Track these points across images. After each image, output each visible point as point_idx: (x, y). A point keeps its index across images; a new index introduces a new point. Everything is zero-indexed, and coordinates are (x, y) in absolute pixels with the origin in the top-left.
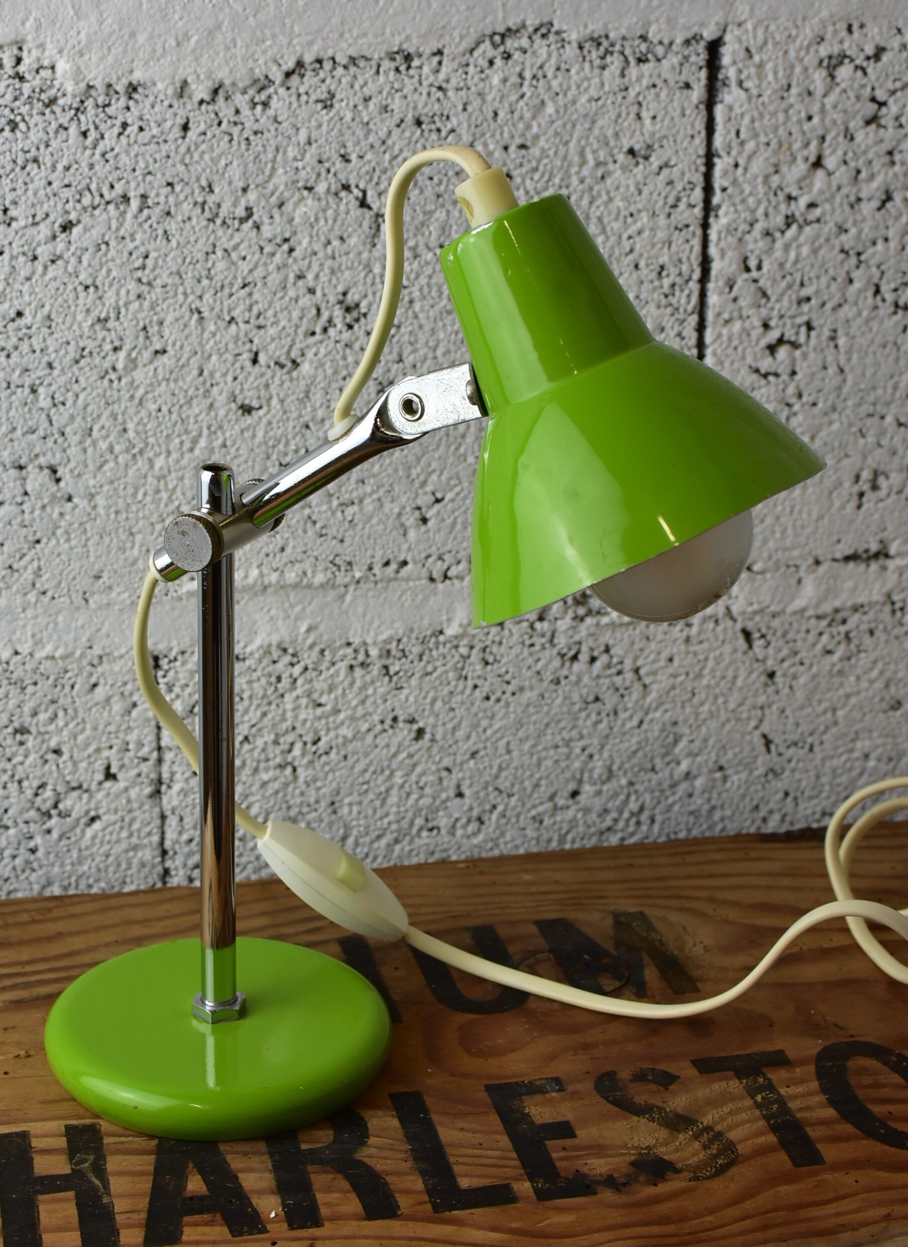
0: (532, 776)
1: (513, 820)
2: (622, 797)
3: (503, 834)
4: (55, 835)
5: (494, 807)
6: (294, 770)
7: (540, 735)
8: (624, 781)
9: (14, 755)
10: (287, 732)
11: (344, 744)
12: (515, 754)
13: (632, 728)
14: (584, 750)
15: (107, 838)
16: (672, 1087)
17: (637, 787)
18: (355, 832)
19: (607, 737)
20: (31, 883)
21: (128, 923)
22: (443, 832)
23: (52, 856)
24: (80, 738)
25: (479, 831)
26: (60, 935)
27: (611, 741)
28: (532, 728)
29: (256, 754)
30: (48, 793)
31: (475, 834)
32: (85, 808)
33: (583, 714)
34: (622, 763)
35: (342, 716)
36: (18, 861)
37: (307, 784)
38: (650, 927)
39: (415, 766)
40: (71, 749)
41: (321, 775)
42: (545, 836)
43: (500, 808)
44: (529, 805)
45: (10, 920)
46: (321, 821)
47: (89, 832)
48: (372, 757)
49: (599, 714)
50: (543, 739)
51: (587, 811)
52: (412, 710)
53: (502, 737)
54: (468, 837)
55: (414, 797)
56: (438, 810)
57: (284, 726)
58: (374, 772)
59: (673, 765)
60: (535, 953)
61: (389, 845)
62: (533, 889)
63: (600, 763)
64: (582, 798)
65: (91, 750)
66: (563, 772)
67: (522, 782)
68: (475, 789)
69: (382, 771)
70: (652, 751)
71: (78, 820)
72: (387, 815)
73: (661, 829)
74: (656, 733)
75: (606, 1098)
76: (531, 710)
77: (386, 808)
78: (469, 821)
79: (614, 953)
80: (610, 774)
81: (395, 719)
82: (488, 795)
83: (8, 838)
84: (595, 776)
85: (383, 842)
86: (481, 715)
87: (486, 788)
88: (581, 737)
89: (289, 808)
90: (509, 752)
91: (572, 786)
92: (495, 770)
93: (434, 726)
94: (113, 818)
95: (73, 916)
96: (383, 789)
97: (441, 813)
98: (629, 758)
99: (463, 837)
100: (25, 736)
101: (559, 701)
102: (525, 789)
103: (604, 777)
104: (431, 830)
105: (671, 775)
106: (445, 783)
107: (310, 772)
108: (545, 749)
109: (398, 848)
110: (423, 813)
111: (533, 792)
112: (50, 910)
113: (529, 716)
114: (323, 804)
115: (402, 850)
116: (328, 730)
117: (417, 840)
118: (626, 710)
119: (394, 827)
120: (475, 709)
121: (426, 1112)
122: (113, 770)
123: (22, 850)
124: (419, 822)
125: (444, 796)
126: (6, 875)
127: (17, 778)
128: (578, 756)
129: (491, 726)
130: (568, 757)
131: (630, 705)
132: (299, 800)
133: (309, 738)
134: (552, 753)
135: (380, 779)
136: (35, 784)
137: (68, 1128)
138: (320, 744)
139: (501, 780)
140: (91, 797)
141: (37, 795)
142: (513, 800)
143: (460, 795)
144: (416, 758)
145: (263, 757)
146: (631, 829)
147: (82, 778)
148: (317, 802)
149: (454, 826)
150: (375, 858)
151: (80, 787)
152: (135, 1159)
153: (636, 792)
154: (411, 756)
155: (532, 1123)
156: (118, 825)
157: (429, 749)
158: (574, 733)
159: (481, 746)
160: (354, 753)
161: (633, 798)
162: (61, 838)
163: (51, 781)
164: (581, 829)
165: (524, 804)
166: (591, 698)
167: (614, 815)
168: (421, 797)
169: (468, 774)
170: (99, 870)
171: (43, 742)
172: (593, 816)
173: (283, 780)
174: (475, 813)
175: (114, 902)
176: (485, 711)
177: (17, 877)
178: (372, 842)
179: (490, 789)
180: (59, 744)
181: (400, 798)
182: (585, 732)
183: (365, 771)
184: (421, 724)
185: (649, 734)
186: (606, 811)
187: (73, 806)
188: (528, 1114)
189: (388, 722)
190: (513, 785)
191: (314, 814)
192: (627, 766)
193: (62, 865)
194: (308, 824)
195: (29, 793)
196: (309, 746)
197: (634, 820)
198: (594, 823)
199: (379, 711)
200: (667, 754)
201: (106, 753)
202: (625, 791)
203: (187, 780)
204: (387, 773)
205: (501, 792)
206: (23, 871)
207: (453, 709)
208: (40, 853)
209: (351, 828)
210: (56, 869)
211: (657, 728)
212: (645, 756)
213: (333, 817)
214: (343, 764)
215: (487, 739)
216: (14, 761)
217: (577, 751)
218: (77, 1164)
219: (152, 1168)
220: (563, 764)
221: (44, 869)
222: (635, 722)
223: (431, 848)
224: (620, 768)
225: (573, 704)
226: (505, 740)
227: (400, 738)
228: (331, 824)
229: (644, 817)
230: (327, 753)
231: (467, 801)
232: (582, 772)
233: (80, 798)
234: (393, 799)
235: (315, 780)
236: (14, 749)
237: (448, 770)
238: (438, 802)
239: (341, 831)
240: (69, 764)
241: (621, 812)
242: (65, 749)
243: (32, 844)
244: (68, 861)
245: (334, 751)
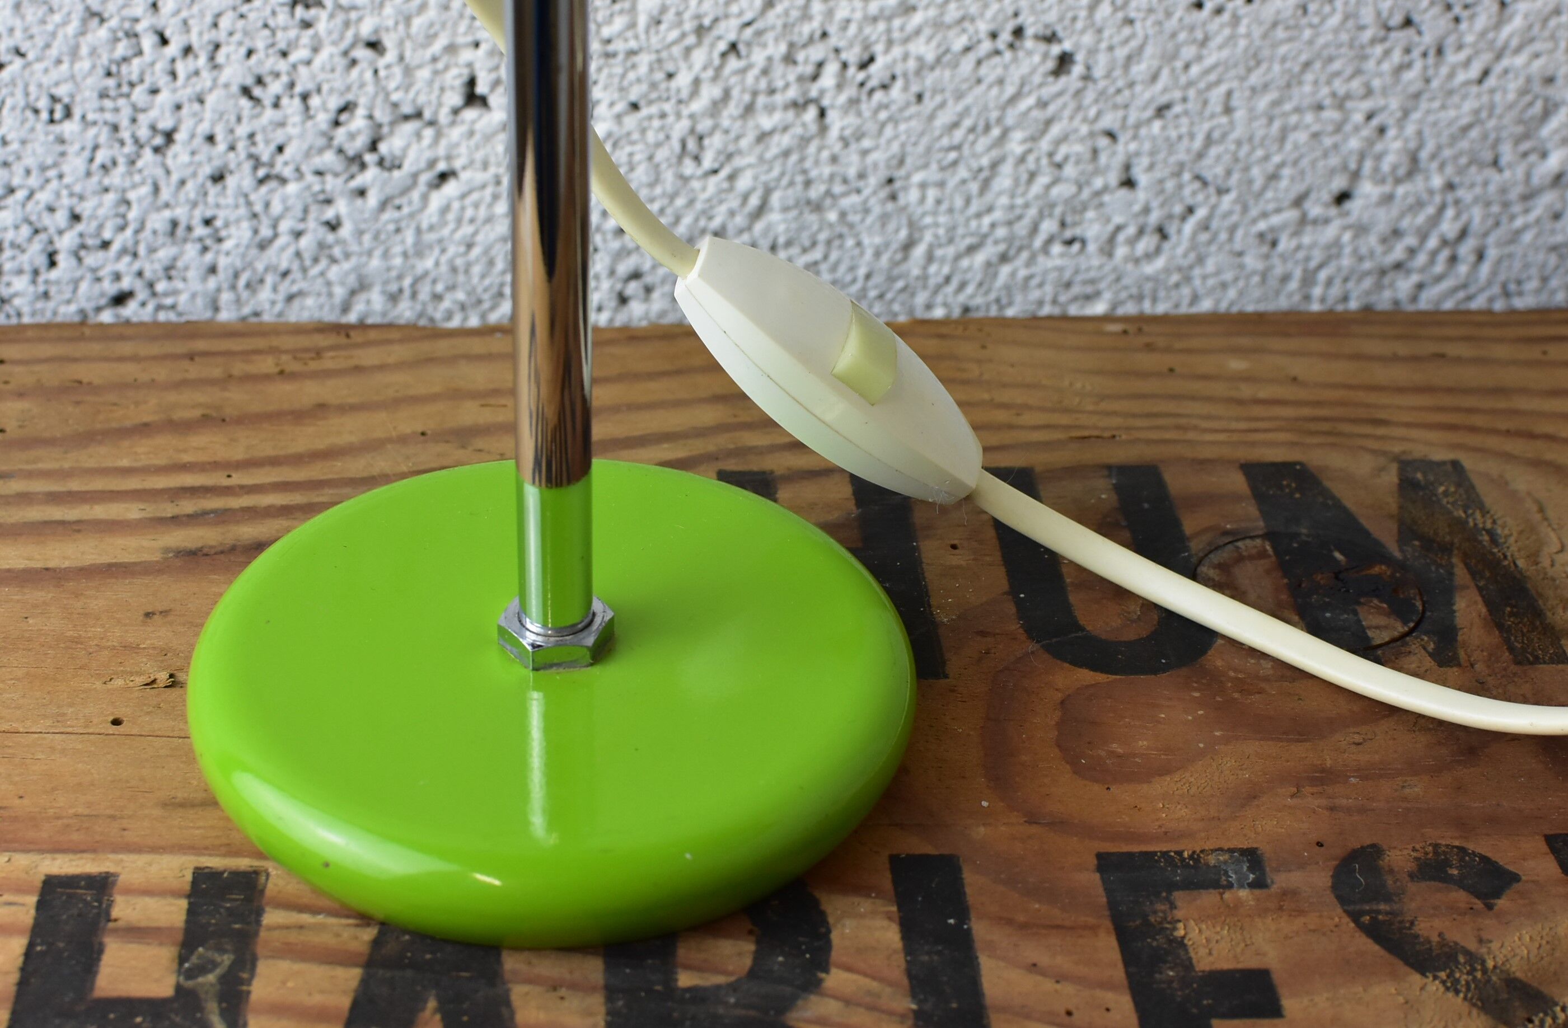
0: (1266, 158)
1: (1223, 236)
2: (1431, 210)
3: (1201, 260)
4: (373, 199)
5: (1190, 210)
6: (822, 113)
7: (1293, 81)
8: (1437, 181)
9: (293, 44)
10: (811, 40)
11: (918, 72)
12: (1240, 115)
13: (1467, 83)
14: (1369, 117)
15: (469, 213)
16: (1502, 903)
17: (1460, 193)
18: (928, 237)
19: (1417, 96)
20: (329, 284)
21: (456, 395)
22: (1092, 247)
23: (367, 238)
24: (417, 22)
25: (1158, 251)
26: (321, 409)
27: (1424, 105)
28: (1277, 68)
29: (750, 77)
30: (358, 122)
31: (1149, 256)
32: (428, 155)
33: (1378, 50)
34: (1439, 148)
35: (917, 19)
36: (304, 242)
37: (845, 142)
38: (1473, 501)
39: (1048, 123)
40: (401, 43)
41: (871, 127)
42: (1279, 270)
43: (1201, 213)
44: (1254, 212)
45: (239, 368)
46: (867, 211)
47: (437, 199)
48: (968, 100)
49: (1408, 51)
50: (1295, 91)
51: (1361, 230)
52: (1052, 17)
53: (1218, 82)
54: (1137, 261)
55: (1043, 180)
56: (1084, 208)
57: (806, 29)
58: (972, 130)
59: (1533, 158)
60: (1236, 536)
61: (988, 264)
62: (1246, 391)
63: (1397, 145)
64: (1354, 206)
65: (437, 47)
66: (1325, 155)
67: (1247, 169)
68: (1158, 174)
69: (987, 128)
70: (1498, 129)
71: (415, 176)
72: (990, 210)
73: (1494, 273)
74: (1511, 96)
75: (1355, 917)
76: (1280, 33)
77: (989, 197)
78: (1141, 232)
79: (1397, 554)
80: (1414, 165)
81: (1018, 32)
82: (1180, 187)
83: (284, 200)
84: (1386, 166)
85: (980, 258)
86: (1182, 36)
87: (1178, 174)
88: (1369, 92)
89: (808, 183)
90: (1228, 110)
91: (1339, 183)
92: (1198, 143)
93: (1092, 52)
94: (480, 177)
95: (358, 369)
96: (985, 161)
97: (1090, 214)
98: (1454, 139)
99: (1127, 259)
100: (313, 12)
101: (1335, 20)
102: (1250, 182)
103: (1402, 172)
104: (1069, 242)
105: (1528, 176)
106: (1103, 159)
107: (852, 120)
108: (1298, 110)
109: (1005, 270)
110: (1058, 211)
111: (1264, 188)
112: (318, 353)
113: (1274, 46)
114: (873, 181)
115: (1013, 274)
116: (890, 43)
117: (1041, 259)
118: (1460, 47)
119: (1001, 232)
120: (1172, 23)
121: (963, 913)
122: (481, 89)
123: (311, 224)
124: (1048, 226)
125: (1098, 183)
126: (284, 265)
127: (298, 89)
128: (1357, 129)
129: (1199, 58)
130: (1338, 128)
131: (1469, 39)
132: (827, 170)
133: (852, 56)
134: (1309, 118)
135: (983, 143)
136: (334, 103)
137: (201, 876)
138: (873, 68)
139: (1207, 161)
140: (438, 136)
141: (337, 123)
142: (1227, 200)
143: (1129, 183)
144: (1052, 109)
145: (763, 84)
146: (1439, 268)
147: (422, 99)
148: (862, 176)
149: (1112, 240)
150: (962, 286)
151: (418, 115)
152: (317, 973)
153: (1457, 202)
154: (1042, 104)
155: (1188, 965)
156: (489, 191)
157: (1078, 93)
158: (1356, 84)
159: (1177, 94)
160: (935, 92)
161: (1450, 213)
162: (383, 205)
163: (362, 101)
164: (1346, 262)
165: (1245, 209)
166: (1397, 19)
167: (1410, 240)
168: (1056, 181)
169: (1147, 146)
170: (454, 270)
171: (347, 24)
172: (1372, 240)
173: (798, 130)
174: (1154, 218)
175: (442, 347)
176: (1192, 29)
177: (304, 270)
178: (958, 258)
179: (1187, 176)
180: (376, 31)
181: (1017, 181)
182: (1376, 83)
183: (955, 125)
184: (1067, 46)
185: (1498, 97)
186: (1397, 233)
187: (405, 149)
188: (1181, 943)
189: (1006, 36)
190: (1229, 173)
191: (854, 199)
192: (1447, 153)
193: (386, 255)
194: (843, 215)
195: (323, 119)
196: (852, 70)
197: (1445, 254)
198: (1372, 254)
199: (989, 14)
200: (1526, 136)
201: (467, 55)
202: (1438, 199)
203: (619, 118)
204: (996, 132)
205: (1205, 183)
206: (316, 260)
207: (1130, 22)
208: (346, 231)
209: (922, 229)
210: (375, 263)
211: (1513, 86)
212: (1485, 137)
213: (890, 206)
214: (913, 109)
215: (1190, 84)
216: (293, 57)
217: (1358, 117)
218: (190, 975)
219: (345, 1002)
220: (1328, 141)
221: (354, 261)
222: (1474, 71)
223: (1067, 275)
224: (1433, 157)
225: (1362, 28)
226: (1223, 89)
227: (1024, 68)
228: (884, 219)
229: (1466, 249)
230: (885, 87)
231: (1141, 195)
232: (1362, 157)
233: (418, 135)
234: (1003, 181)
235: (859, 136)
236: (293, 33)
237: (1111, 135)
238: (1086, 194)
239: (903, 233)
240: (397, 71)
241: (1424, 237)
242: (389, 41)
243: (329, 214)
244: (397, 249)
245: (899, 84)
